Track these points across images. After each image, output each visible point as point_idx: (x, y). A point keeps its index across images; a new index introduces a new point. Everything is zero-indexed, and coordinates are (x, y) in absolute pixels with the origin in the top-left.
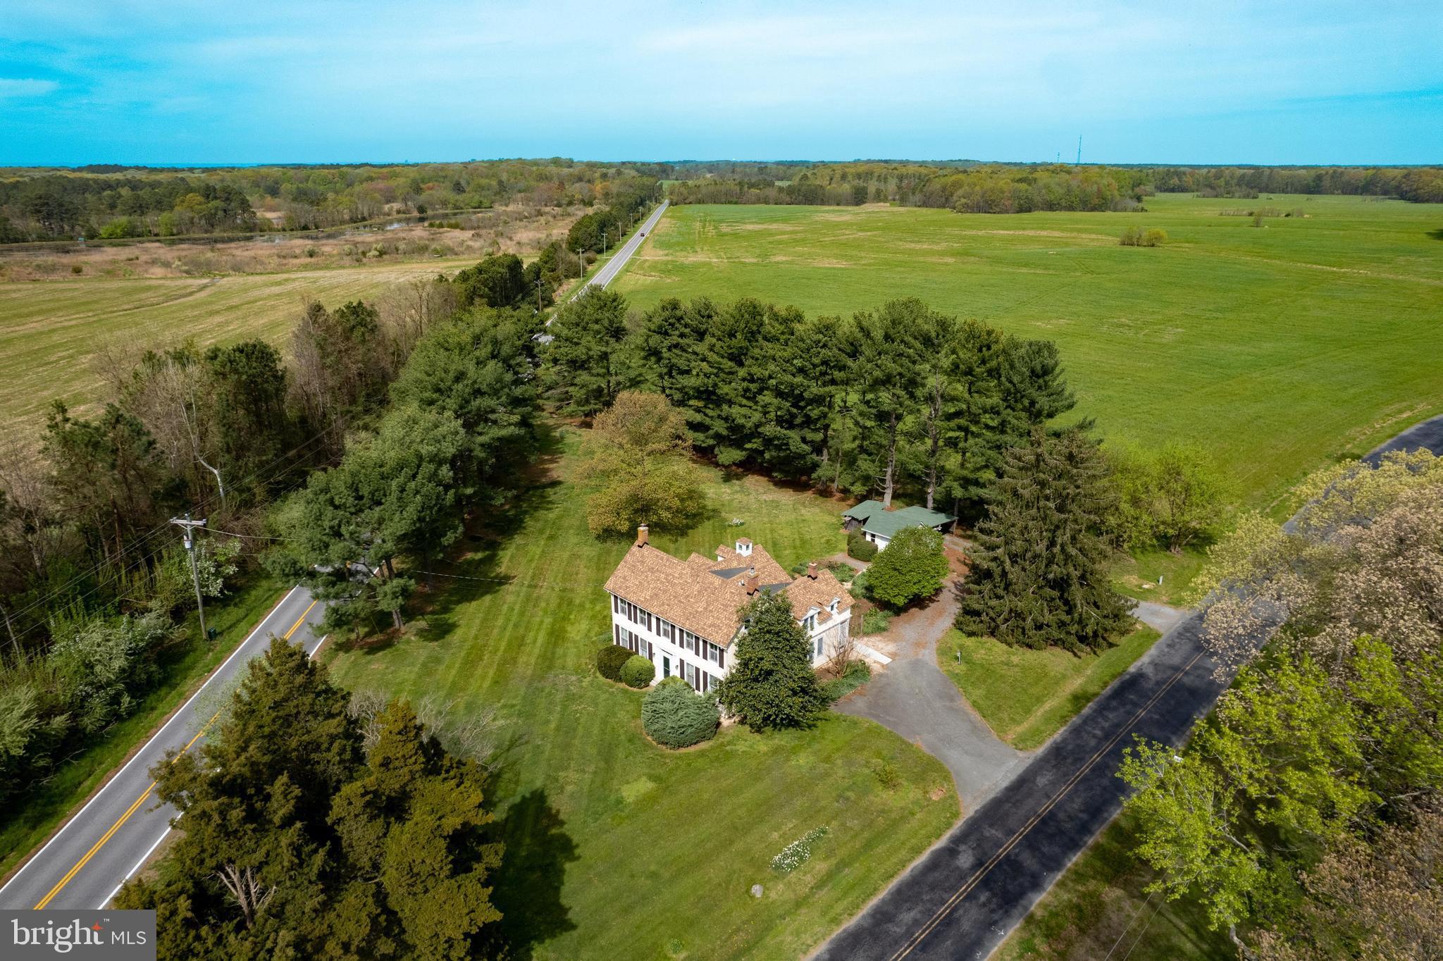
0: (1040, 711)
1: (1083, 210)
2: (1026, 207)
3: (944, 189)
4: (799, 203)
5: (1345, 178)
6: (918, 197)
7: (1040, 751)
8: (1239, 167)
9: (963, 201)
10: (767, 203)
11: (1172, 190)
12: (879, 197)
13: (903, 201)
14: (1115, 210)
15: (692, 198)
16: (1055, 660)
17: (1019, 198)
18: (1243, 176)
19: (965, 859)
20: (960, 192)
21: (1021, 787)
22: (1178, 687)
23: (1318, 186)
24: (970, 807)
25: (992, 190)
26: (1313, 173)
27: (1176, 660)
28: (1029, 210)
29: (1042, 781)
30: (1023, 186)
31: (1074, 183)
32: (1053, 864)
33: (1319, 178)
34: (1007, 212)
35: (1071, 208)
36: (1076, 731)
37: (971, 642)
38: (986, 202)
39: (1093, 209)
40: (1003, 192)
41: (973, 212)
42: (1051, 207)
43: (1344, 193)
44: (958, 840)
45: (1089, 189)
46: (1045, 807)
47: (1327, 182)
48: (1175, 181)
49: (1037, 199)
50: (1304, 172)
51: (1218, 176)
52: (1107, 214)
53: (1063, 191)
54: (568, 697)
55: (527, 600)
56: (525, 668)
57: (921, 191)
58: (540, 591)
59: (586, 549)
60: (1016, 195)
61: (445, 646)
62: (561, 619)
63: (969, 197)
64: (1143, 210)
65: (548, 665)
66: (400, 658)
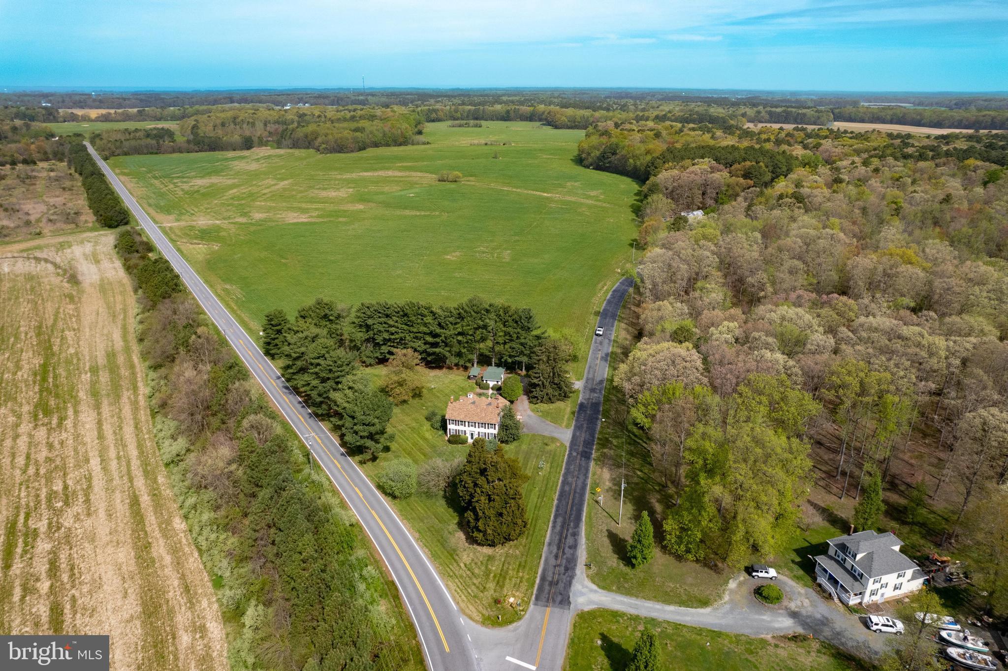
0: (565, 419)
1: (395, 145)
2: (362, 148)
3: (306, 136)
4: (206, 151)
6: (289, 142)
7: (573, 428)
9: (324, 146)
10: (181, 152)
11: (433, 121)
12: (262, 143)
13: (279, 145)
14: (413, 144)
15: (118, 152)
16: (560, 404)
17: (358, 142)
19: (575, 454)
20: (320, 140)
21: (574, 437)
22: (592, 404)
23: (508, 116)
24: (568, 445)
25: (341, 138)
27: (587, 396)
28: (364, 149)
29: (578, 434)
30: (358, 134)
31: (386, 129)
32: (592, 449)
33: (508, 112)
34: (352, 151)
36: (576, 421)
37: (537, 406)
38: (338, 146)
39: (400, 145)
40: (348, 139)
41: (331, 152)
42: (376, 145)
43: (521, 120)
44: (570, 451)
46: (582, 439)
47: (512, 114)
48: (434, 115)
49: (368, 141)
51: (456, 111)
52: (409, 148)
53: (381, 135)
54: (450, 453)
55: (400, 432)
56: (428, 450)
57: (290, 137)
58: (400, 428)
59: (396, 410)
60: (356, 140)
61: (394, 452)
62: (419, 434)
63: (326, 143)
64: (428, 143)
65: (433, 447)
66: (386, 459)
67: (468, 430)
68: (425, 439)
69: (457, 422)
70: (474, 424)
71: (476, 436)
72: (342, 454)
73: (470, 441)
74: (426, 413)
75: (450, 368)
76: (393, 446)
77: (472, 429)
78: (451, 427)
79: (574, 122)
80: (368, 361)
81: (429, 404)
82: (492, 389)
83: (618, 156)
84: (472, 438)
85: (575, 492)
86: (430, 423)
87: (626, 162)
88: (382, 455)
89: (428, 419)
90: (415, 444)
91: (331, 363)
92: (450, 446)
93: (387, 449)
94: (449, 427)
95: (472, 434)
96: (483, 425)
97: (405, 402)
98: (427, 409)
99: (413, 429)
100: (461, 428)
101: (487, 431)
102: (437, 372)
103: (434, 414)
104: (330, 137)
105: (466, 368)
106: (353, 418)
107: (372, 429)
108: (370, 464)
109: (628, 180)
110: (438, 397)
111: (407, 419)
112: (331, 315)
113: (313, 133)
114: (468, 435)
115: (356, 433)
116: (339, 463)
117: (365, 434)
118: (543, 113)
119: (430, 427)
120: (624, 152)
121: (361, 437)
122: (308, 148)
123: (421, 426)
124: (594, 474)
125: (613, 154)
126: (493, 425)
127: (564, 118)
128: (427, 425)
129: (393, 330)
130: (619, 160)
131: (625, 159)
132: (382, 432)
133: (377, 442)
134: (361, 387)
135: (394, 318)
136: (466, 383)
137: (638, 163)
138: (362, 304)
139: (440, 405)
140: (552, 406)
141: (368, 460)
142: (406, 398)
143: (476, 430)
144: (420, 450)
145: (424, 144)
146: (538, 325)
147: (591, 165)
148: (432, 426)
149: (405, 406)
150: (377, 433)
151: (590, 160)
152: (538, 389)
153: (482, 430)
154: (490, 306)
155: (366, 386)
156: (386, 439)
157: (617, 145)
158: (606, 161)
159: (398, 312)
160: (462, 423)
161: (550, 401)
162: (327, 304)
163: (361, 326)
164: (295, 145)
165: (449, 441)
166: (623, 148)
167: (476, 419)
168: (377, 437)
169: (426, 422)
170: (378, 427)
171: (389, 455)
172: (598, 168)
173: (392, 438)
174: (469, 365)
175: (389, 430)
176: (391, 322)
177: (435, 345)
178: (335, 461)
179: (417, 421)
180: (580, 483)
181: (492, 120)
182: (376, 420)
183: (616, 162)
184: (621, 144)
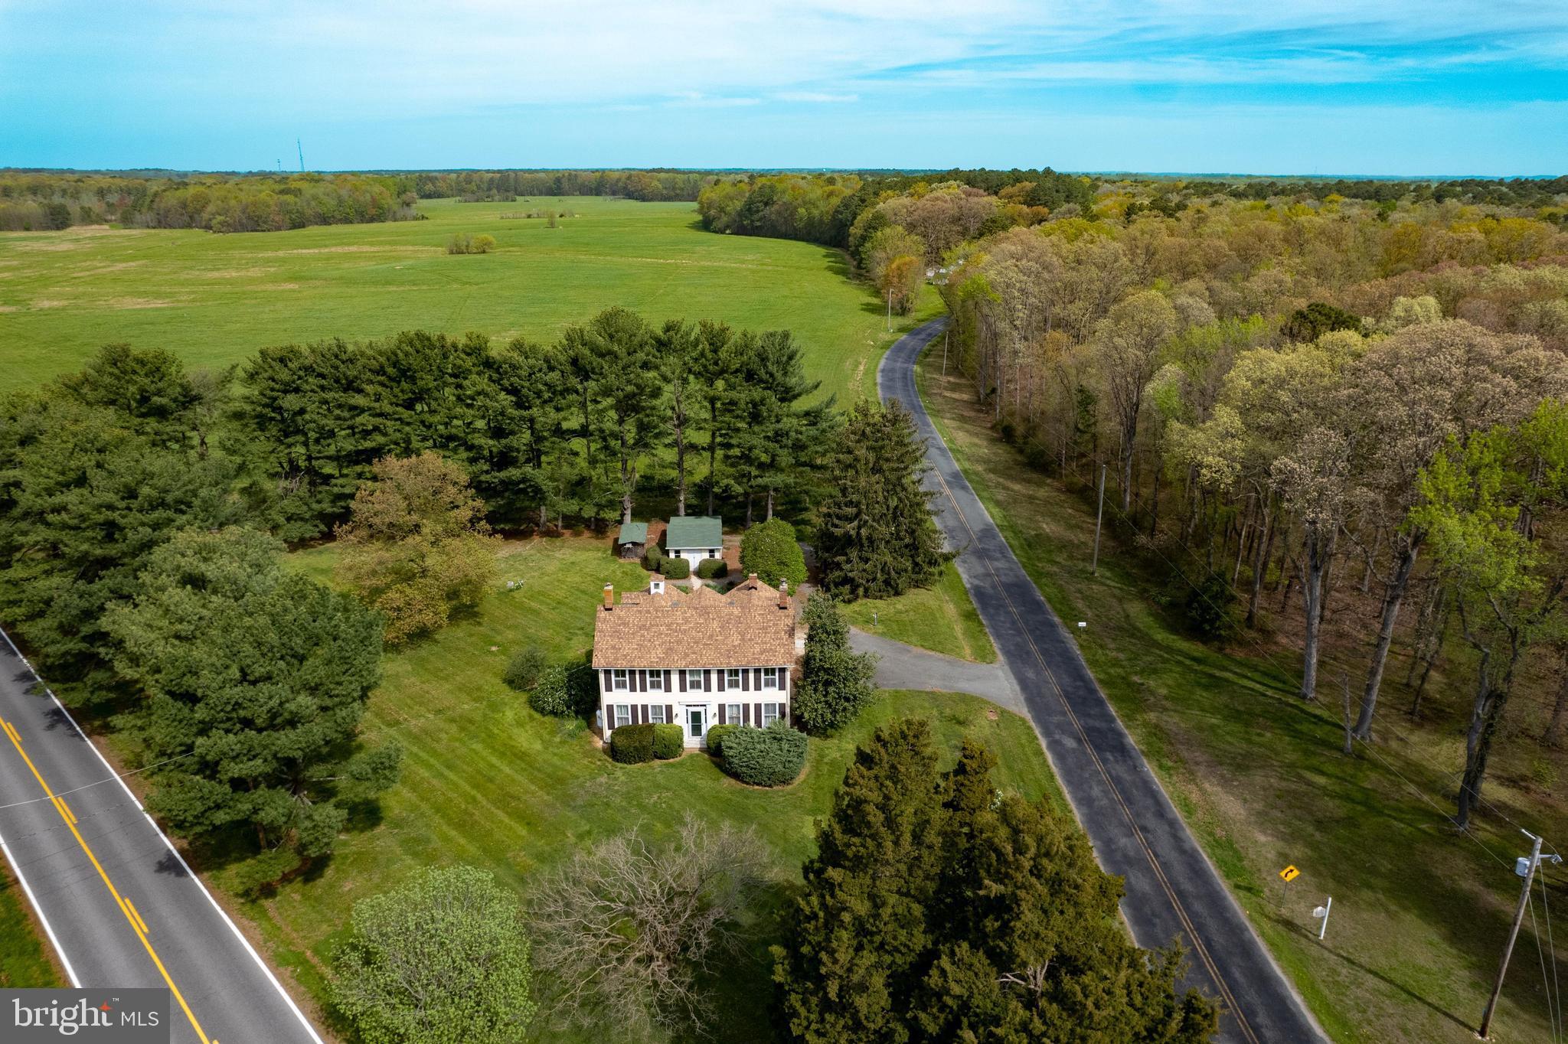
0: (959, 635)
1: (362, 222)
2: (298, 224)
3: (185, 205)
5: (579, 181)
6: (149, 216)
7: (1001, 657)
8: (488, 171)
9: (220, 218)
11: (429, 196)
12: (91, 220)
13: (127, 221)
14: (395, 220)
17: (289, 212)
18: (492, 180)
19: (1069, 743)
20: (211, 208)
21: (1026, 685)
22: (1007, 587)
23: (559, 188)
24: (1022, 712)
25: (254, 204)
26: (551, 175)
27: (980, 570)
28: (302, 226)
29: (1031, 675)
30: (290, 198)
31: (344, 193)
32: (1108, 718)
33: (558, 180)
34: (279, 229)
35: (347, 221)
36: (998, 637)
38: (249, 218)
39: (372, 220)
40: (268, 206)
42: (325, 220)
43: (582, 194)
44: (1047, 731)
45: (362, 199)
46: (1057, 690)
47: (565, 185)
48: (429, 187)
49: (309, 212)
50: (542, 175)
51: (468, 181)
52: (389, 225)
53: (334, 202)
54: (628, 797)
55: (415, 738)
56: (536, 797)
57: (150, 208)
58: (414, 725)
59: (389, 666)
60: (284, 209)
61: (398, 824)
62: (490, 740)
63: (225, 212)
64: (423, 217)
65: (555, 781)
66: (363, 861)
67: (679, 700)
68: (519, 756)
69: (632, 677)
70: (697, 678)
71: (710, 722)
72: (168, 866)
73: (692, 743)
74: (502, 663)
75: (551, 534)
76: (395, 800)
77: (696, 696)
78: (615, 698)
79: (674, 189)
80: (296, 530)
81: (510, 635)
82: (700, 573)
83: (776, 207)
84: (696, 730)
85: (1181, 894)
86: (523, 697)
87: (792, 214)
88: (346, 843)
89: (515, 681)
90: (482, 781)
91: (110, 497)
92: (622, 772)
93: (366, 815)
94: (607, 698)
95: (696, 717)
96: (735, 676)
97: (422, 634)
98: (504, 651)
99: (464, 723)
100: (654, 697)
101: (752, 697)
102: (517, 547)
103: (534, 664)
104: (233, 202)
105: (599, 528)
106: (191, 698)
107: (287, 741)
108: (293, 894)
109: (801, 246)
110: (536, 613)
111: (440, 692)
112: (159, 393)
113: (196, 198)
114: (682, 721)
115: (209, 768)
116: (144, 909)
117: (257, 767)
118: (619, 180)
119: (526, 711)
120: (787, 198)
121: (240, 785)
122: (189, 226)
123: (494, 707)
124: (1189, 809)
125: (766, 204)
126: (769, 674)
127: (655, 183)
128: (514, 707)
129: (365, 420)
130: (779, 213)
131: (790, 210)
132: (343, 747)
133: (324, 792)
134: (232, 568)
135: (369, 388)
136: (613, 567)
137: (816, 213)
138: (263, 353)
139: (546, 633)
140: (900, 603)
141: (286, 879)
142: (428, 618)
143: (711, 700)
144: (505, 800)
145: (415, 218)
146: (809, 382)
147: (727, 227)
148: (535, 704)
149: (425, 649)
150: (315, 757)
151: (725, 219)
152: (854, 554)
153: (734, 696)
154: (668, 329)
155: (258, 568)
156: (358, 778)
157: (772, 188)
158: (756, 217)
159: (381, 371)
160: (658, 677)
161: (891, 588)
162: (142, 362)
163: (262, 422)
164: (163, 221)
165: (614, 752)
166: (784, 192)
167: (710, 659)
168: (317, 772)
169: (507, 694)
170: (319, 730)
171: (382, 838)
172: (741, 230)
173: (384, 768)
174: (611, 515)
175: (373, 735)
176: (359, 400)
177: (504, 460)
178: (127, 907)
179: (474, 692)
180: (1165, 846)
181: (532, 194)
182: (305, 701)
183: (773, 217)
184: (779, 187)
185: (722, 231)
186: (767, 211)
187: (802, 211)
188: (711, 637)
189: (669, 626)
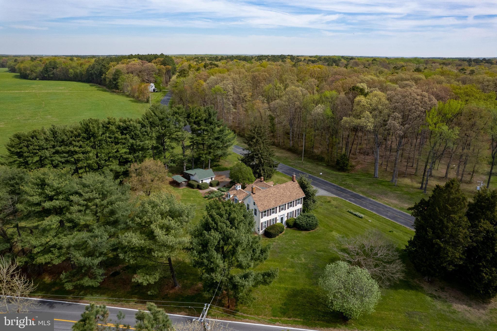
19: (352, 199)
24: (335, 196)
44: (346, 199)
67: (278, 215)
71: (285, 219)
77: (283, 212)
78: (263, 219)
82: (212, 186)
84: (282, 223)
87: (67, 72)
95: (282, 219)
96: (291, 204)
100: (273, 216)
101: (295, 208)
114: (279, 221)
125: (54, 68)
131: (65, 70)
137: (78, 71)
147: (37, 77)
153: (291, 210)
157: (55, 62)
167: (286, 200)
172: (44, 78)
183: (58, 73)
184: (58, 61)
185: (35, 79)
186: (55, 71)
187: (71, 70)
188: (283, 194)
189: (271, 194)
